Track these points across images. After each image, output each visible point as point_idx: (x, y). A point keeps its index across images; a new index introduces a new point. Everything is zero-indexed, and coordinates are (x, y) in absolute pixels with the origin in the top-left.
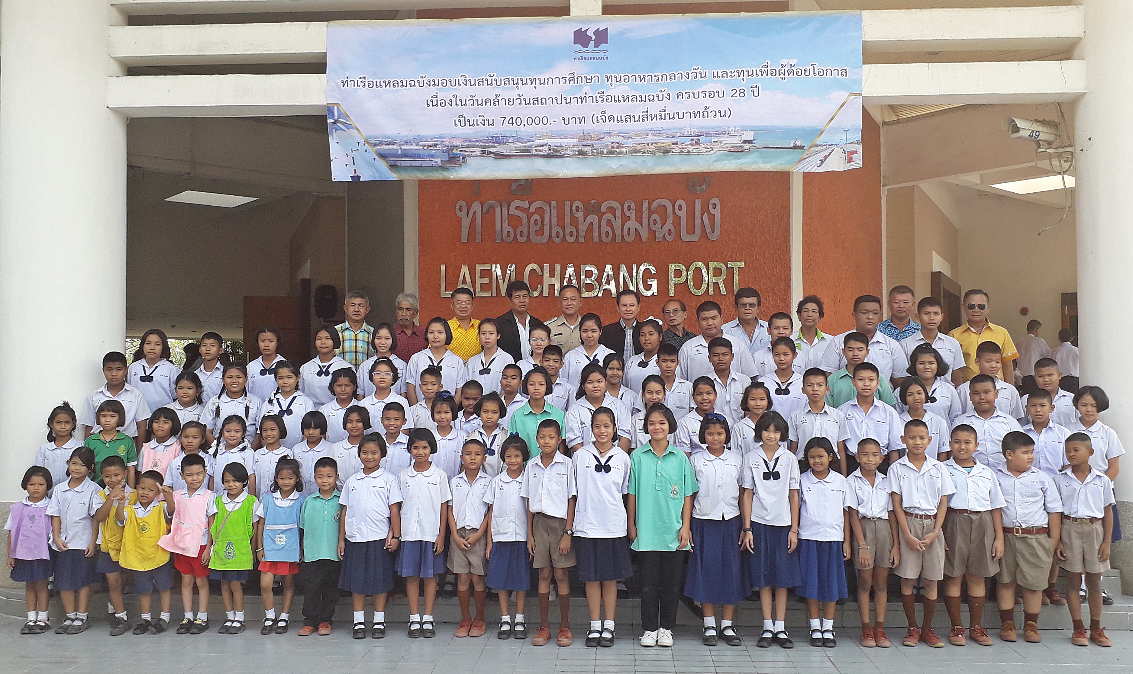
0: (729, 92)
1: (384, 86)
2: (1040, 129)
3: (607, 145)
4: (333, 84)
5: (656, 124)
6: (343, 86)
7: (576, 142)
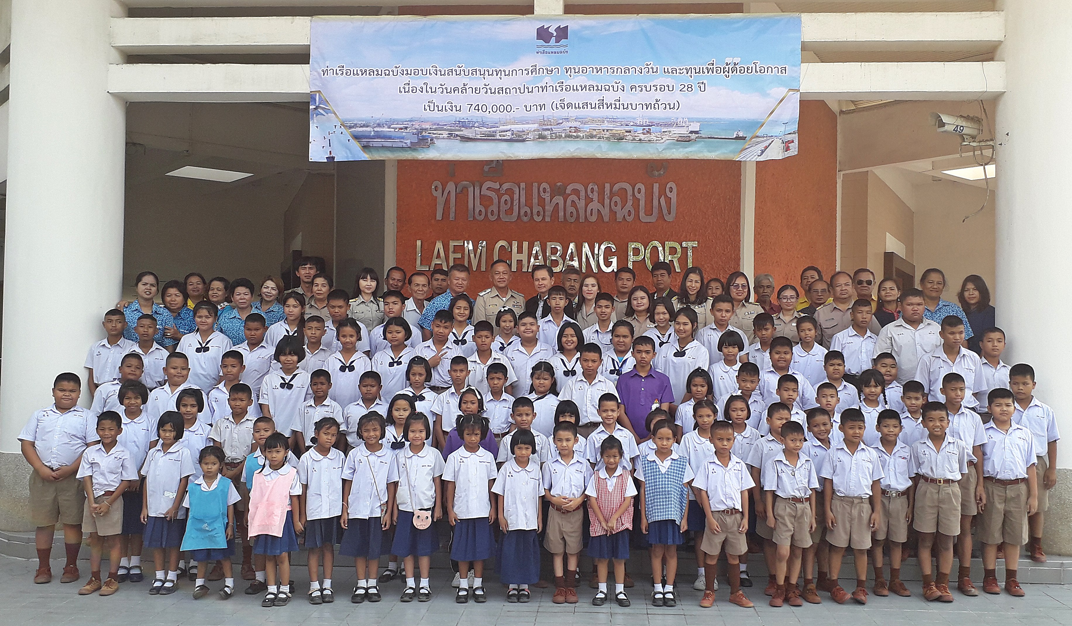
0: (678, 87)
1: (360, 74)
2: (964, 124)
3: (566, 130)
4: (316, 73)
5: (611, 112)
6: (324, 75)
7: (537, 128)
